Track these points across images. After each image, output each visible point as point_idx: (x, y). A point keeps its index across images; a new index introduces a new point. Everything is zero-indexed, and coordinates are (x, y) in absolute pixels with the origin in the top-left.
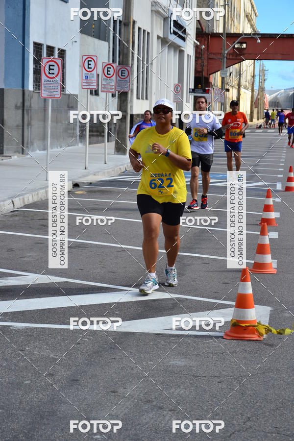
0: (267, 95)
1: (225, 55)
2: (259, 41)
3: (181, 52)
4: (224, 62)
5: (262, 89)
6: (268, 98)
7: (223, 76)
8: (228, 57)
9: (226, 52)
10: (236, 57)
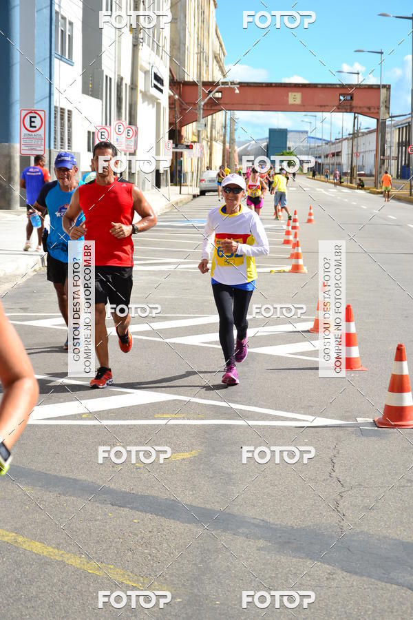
0: (236, 147)
1: (202, 107)
2: (237, 91)
3: (159, 104)
4: (200, 114)
5: (232, 141)
6: (238, 149)
7: (200, 129)
8: (205, 108)
9: (203, 103)
10: (211, 107)
